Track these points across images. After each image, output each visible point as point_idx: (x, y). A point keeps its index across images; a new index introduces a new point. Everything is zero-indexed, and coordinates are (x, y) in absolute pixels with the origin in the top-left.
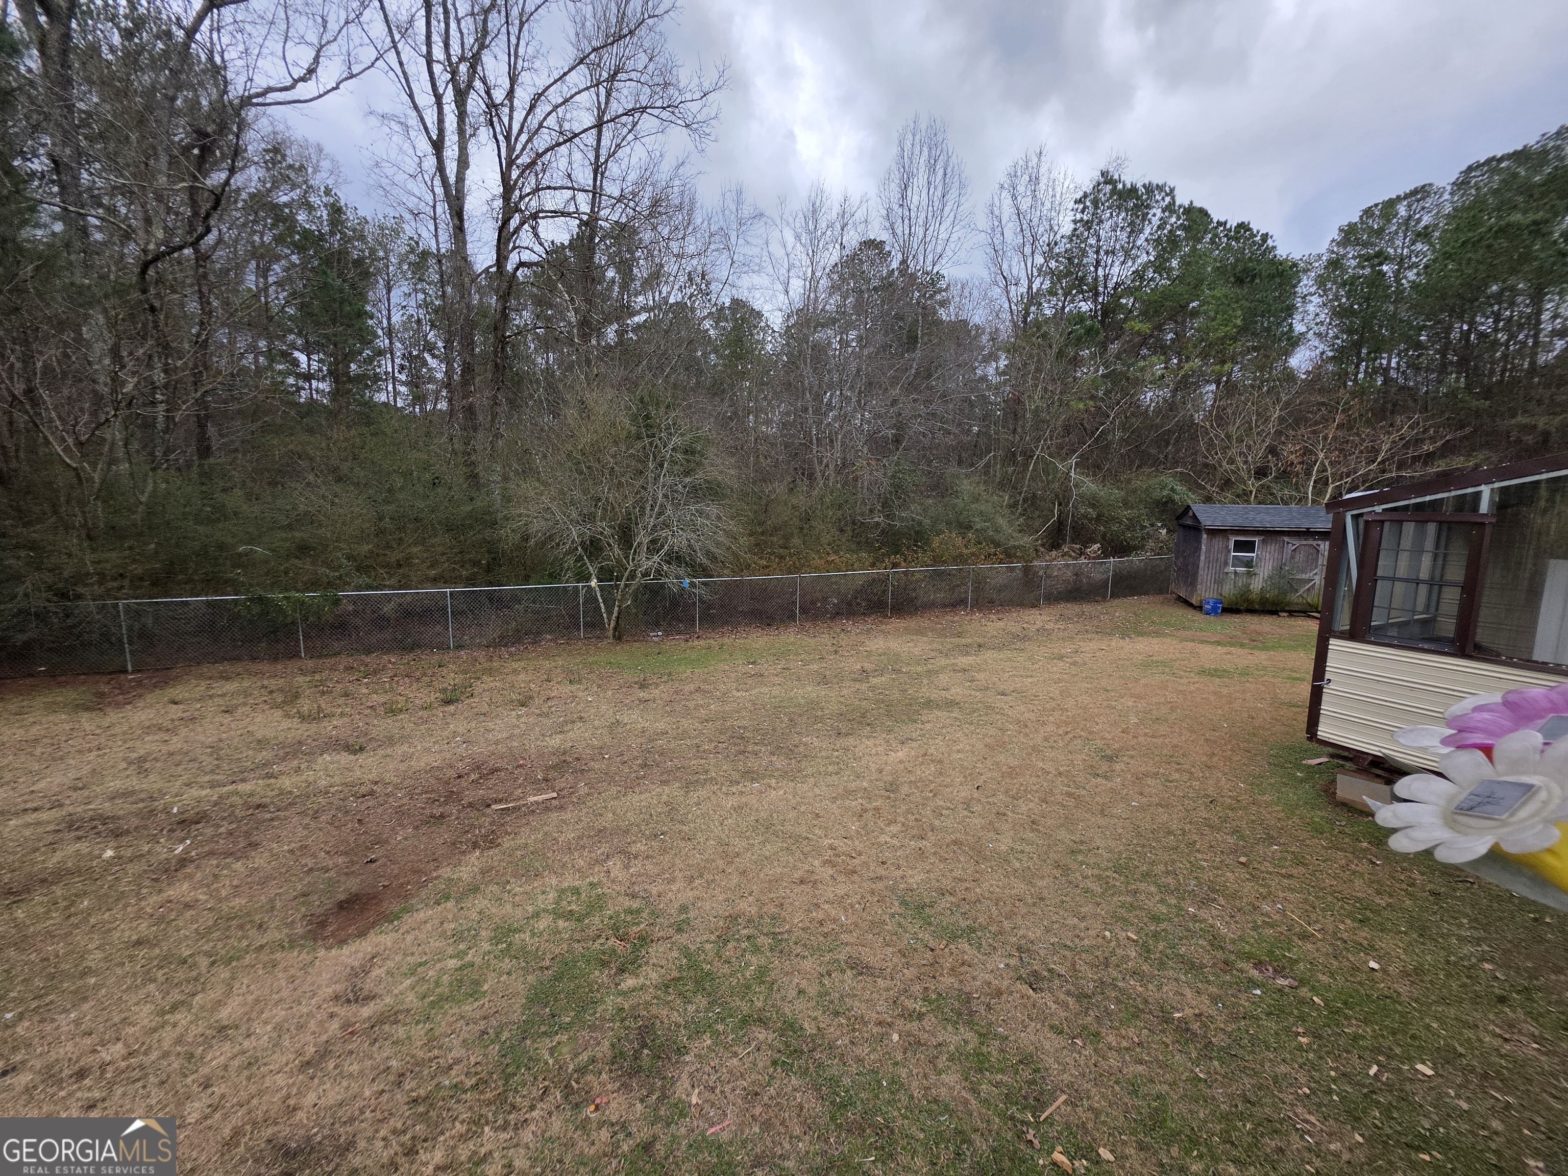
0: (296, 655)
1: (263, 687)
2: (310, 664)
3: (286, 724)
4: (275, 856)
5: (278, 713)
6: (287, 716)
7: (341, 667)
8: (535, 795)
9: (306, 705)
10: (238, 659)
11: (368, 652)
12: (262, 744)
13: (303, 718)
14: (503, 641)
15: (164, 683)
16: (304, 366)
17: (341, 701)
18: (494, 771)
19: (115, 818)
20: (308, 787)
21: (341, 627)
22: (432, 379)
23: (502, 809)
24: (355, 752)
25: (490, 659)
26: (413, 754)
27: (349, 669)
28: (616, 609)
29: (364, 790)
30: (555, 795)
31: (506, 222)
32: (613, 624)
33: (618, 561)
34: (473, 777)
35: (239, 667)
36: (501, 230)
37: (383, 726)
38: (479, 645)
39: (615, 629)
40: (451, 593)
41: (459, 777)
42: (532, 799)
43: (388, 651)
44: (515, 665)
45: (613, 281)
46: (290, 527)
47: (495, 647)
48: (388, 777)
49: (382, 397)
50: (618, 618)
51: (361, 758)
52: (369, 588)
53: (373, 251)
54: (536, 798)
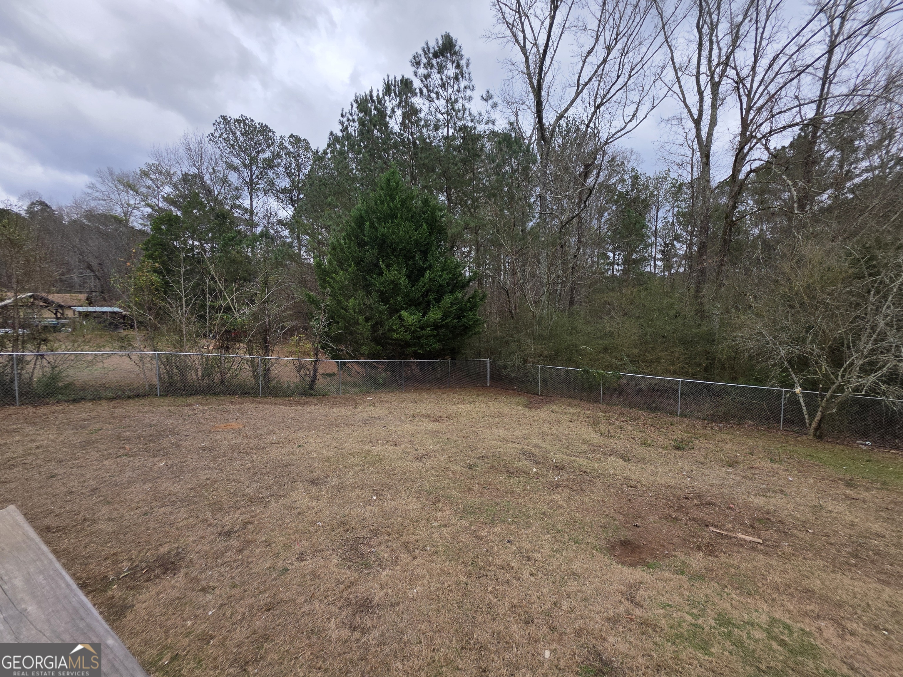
0: (598, 401)
1: (585, 413)
2: (604, 407)
3: (594, 435)
4: (592, 500)
5: (591, 428)
6: (595, 431)
7: (618, 412)
8: (743, 534)
9: (603, 428)
10: (574, 398)
11: (632, 407)
12: (585, 441)
13: (602, 434)
14: (713, 418)
15: (549, 403)
16: (611, 258)
17: (619, 430)
18: (710, 504)
19: (536, 456)
20: (605, 471)
21: (619, 391)
22: (676, 255)
23: (717, 533)
24: (626, 460)
25: (705, 428)
26: (657, 473)
27: (622, 414)
28: (819, 414)
29: (631, 483)
30: (761, 541)
31: (741, 149)
32: (814, 425)
33: (826, 376)
34: (695, 502)
35: (575, 402)
36: (737, 155)
37: (640, 451)
38: (697, 418)
39: (816, 429)
40: (682, 381)
41: (687, 498)
42: (740, 535)
43: (642, 409)
44: (724, 437)
45: (832, 158)
46: (601, 338)
47: (708, 420)
48: (644, 481)
49: (648, 269)
50: (820, 421)
51: (630, 465)
52: (636, 373)
53: (652, 193)
54: (744, 537)
